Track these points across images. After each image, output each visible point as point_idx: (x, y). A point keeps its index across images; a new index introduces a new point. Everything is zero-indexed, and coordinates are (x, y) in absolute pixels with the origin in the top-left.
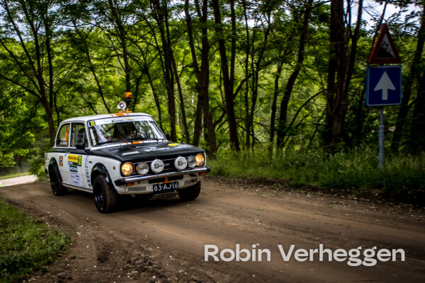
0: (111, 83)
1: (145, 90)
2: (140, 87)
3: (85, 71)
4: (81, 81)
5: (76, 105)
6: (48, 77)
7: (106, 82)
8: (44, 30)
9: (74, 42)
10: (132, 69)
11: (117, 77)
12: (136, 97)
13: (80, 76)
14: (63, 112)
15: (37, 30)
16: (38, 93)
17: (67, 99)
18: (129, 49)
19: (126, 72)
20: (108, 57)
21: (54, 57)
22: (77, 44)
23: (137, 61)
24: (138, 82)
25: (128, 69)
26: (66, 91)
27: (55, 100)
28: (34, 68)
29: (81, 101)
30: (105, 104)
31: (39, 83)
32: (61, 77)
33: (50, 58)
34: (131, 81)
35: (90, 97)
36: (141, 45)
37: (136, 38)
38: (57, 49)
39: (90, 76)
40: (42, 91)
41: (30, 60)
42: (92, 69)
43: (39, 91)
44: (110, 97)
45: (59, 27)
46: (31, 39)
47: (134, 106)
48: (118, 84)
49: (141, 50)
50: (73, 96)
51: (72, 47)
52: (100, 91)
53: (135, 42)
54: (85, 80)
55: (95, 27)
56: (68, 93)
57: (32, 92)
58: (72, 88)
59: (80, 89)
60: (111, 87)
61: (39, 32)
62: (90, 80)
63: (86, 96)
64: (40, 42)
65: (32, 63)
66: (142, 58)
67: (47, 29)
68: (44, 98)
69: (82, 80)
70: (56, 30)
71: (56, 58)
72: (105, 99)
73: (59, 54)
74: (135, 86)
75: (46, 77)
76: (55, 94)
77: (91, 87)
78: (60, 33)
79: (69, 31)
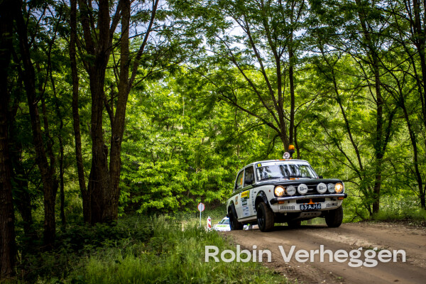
0: (360, 117)
1: (398, 126)
2: (393, 122)
3: (331, 103)
4: (325, 114)
5: (319, 141)
6: (289, 109)
7: (354, 116)
8: (287, 56)
9: (320, 70)
10: (385, 102)
11: (367, 111)
12: (389, 133)
13: (324, 109)
14: (304, 149)
15: (280, 55)
16: (277, 126)
17: (309, 134)
18: (383, 79)
19: (378, 105)
20: (358, 87)
21: (296, 86)
22: (323, 72)
23: (391, 92)
24: (391, 116)
25: (380, 102)
26: (308, 126)
27: (296, 135)
28: (274, 98)
29: (325, 137)
30: (352, 140)
31: (279, 115)
32: (303, 108)
33: (292, 88)
34: (383, 115)
35: (335, 132)
36: (396, 74)
37: (391, 65)
38: (300, 78)
39: (336, 108)
40: (282, 124)
41: (270, 89)
42: (340, 100)
43: (278, 124)
44: (359, 133)
45: (305, 53)
46: (273, 65)
47: (386, 144)
49: (397, 79)
50: (315, 132)
51: (318, 75)
52: (347, 127)
53: (391, 71)
54: (331, 113)
55: (344, 54)
56: (310, 127)
57: (270, 125)
58: (314, 122)
59: (324, 123)
60: (359, 122)
61: (281, 58)
63: (330, 131)
64: (282, 70)
65: (272, 93)
66: (397, 89)
67: (291, 55)
68: (284, 132)
69: (327, 113)
70: (301, 57)
71: (299, 87)
72: (352, 134)
73: (302, 83)
74: (387, 121)
75: (287, 109)
76: (296, 127)
77: (337, 121)
78: (305, 59)
79: (315, 57)
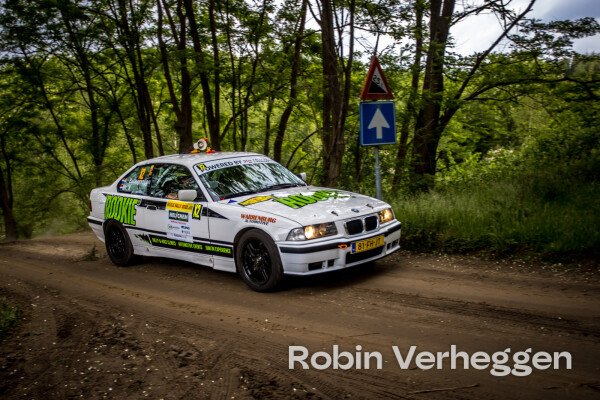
48: (82, 123)
62: (46, 118)
